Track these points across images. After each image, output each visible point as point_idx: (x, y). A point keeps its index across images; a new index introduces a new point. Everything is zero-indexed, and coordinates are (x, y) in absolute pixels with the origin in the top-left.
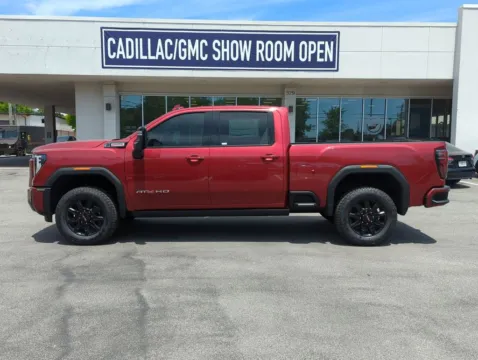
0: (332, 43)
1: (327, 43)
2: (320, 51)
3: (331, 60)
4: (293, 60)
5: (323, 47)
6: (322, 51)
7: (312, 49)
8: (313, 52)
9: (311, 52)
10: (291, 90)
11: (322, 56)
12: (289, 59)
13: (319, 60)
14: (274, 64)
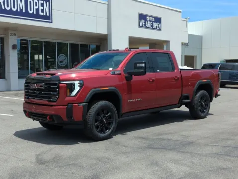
0: (48, 3)
1: (45, 2)
2: (41, 8)
3: (48, 15)
4: (24, 11)
5: (42, 5)
6: (42, 8)
7: (36, 6)
8: (37, 8)
9: (36, 8)
10: (14, 32)
11: (42, 11)
12: (22, 10)
13: (41, 14)
14: (11, 12)
